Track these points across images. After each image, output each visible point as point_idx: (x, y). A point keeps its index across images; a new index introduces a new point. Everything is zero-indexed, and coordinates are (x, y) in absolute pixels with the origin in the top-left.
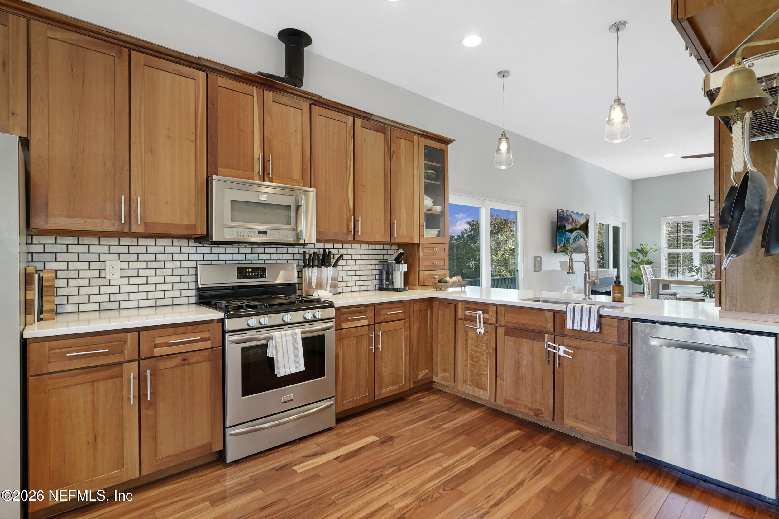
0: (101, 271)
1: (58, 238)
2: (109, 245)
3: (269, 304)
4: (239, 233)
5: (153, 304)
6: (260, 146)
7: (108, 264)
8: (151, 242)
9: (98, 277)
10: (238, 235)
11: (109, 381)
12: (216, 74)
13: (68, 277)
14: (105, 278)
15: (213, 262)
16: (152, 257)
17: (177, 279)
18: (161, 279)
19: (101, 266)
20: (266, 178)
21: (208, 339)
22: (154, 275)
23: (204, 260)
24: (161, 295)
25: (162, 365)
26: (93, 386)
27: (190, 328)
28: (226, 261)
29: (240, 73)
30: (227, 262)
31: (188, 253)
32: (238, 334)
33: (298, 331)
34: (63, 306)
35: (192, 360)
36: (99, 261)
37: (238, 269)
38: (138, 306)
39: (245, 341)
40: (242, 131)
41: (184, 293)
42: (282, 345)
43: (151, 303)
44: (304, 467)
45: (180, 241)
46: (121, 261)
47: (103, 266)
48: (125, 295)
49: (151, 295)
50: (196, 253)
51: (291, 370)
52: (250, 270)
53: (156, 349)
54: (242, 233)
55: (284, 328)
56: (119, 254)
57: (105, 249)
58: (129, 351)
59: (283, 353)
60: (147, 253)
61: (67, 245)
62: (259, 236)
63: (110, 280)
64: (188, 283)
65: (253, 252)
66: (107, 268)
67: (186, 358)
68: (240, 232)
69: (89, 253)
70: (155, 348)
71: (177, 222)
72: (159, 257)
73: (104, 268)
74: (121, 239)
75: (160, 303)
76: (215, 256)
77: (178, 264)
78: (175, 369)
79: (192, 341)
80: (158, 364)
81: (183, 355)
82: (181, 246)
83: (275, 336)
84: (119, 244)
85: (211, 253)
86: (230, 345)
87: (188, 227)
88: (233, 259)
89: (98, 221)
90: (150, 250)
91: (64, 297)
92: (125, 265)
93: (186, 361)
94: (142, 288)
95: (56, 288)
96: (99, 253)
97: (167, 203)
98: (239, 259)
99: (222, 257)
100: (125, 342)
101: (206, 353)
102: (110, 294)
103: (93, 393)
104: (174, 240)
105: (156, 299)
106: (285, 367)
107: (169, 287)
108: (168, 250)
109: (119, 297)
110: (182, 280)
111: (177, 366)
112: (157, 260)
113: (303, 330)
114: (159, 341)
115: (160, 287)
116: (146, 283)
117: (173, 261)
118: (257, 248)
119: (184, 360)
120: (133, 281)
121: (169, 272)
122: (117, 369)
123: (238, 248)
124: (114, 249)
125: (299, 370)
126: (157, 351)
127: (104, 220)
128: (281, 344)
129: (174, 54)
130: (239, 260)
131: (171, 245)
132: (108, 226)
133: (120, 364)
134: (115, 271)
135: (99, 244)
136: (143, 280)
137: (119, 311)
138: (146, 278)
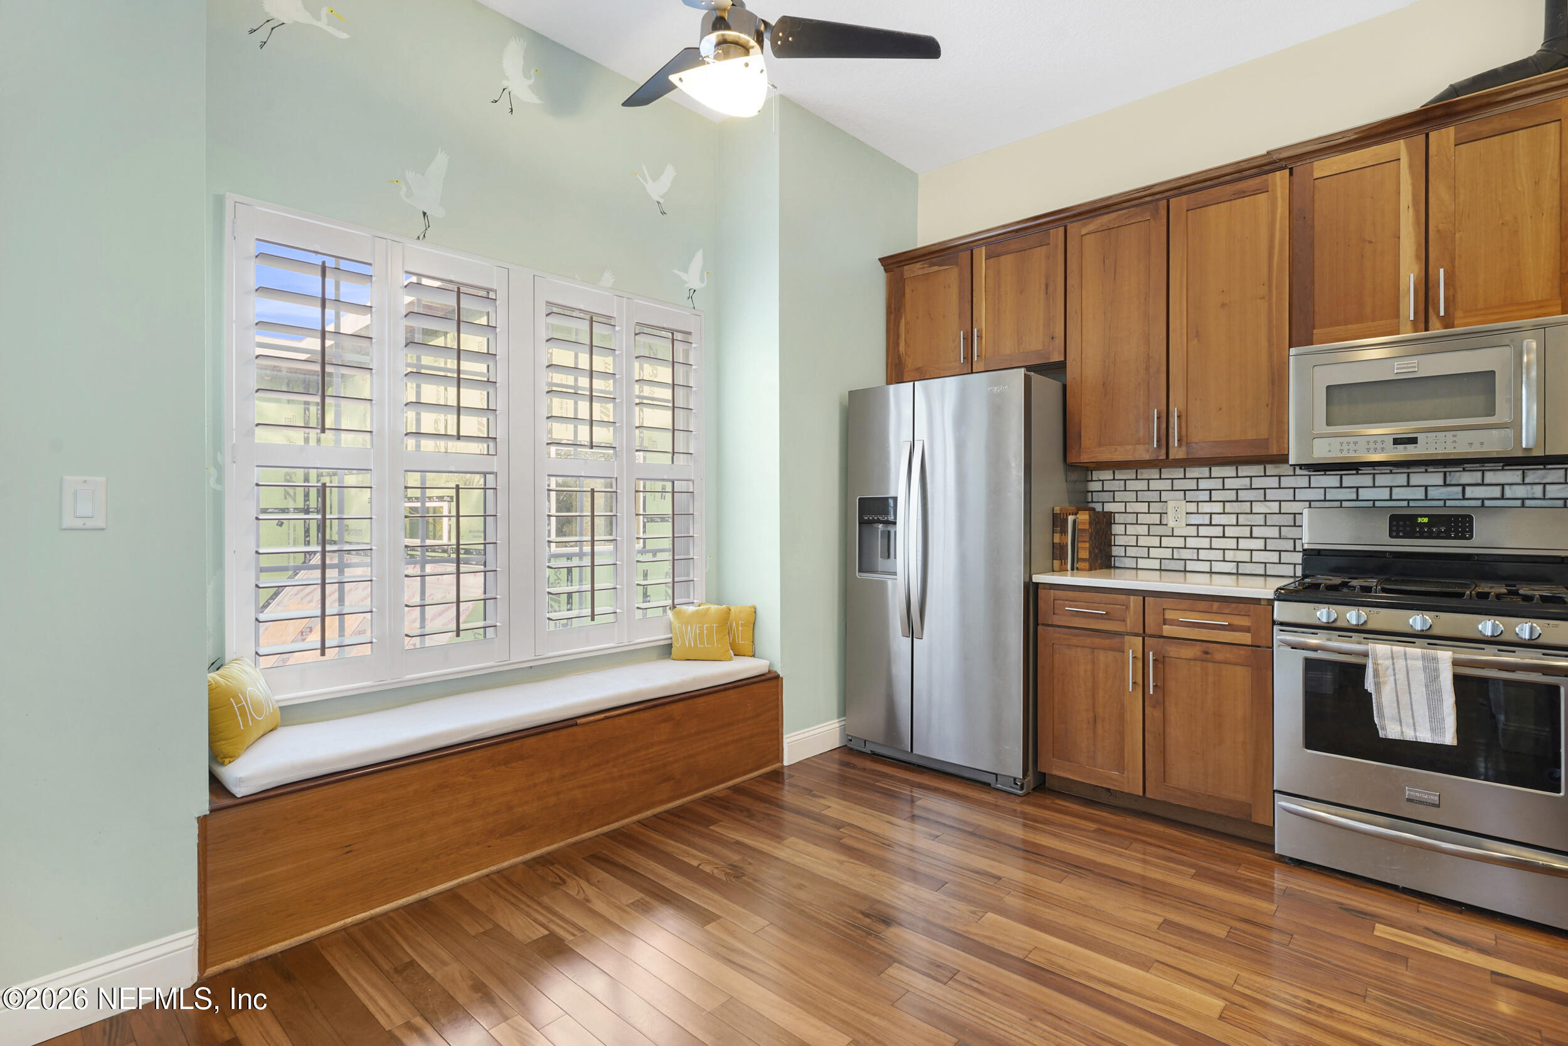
0: (1162, 515)
1: (1116, 472)
2: (1173, 479)
3: (1382, 588)
4: (1345, 447)
5: (1233, 569)
6: (1418, 257)
7: (1171, 504)
8: (1229, 471)
9: (1159, 523)
10: (1341, 451)
11: (1110, 653)
12: (1308, 161)
13: (1126, 522)
14: (1166, 525)
15: (1345, 504)
16: (1232, 495)
17: (1274, 532)
18: (1246, 531)
19: (1163, 508)
20: (1433, 320)
21: (1247, 630)
22: (1235, 523)
23: (1325, 500)
24: (1245, 556)
25: (1173, 651)
26: (1093, 653)
27: (1216, 605)
28: (1376, 502)
29: (1356, 133)
30: (1377, 504)
31: (1295, 488)
32: (1296, 632)
33: (1445, 656)
34: (1120, 558)
35: (1219, 656)
36: (1160, 501)
37: (1393, 518)
38: (1211, 570)
39: (1315, 649)
40: (1370, 242)
41: (1285, 557)
42: (1395, 675)
43: (1230, 567)
44: (1397, 936)
45: (1279, 467)
46: (1187, 502)
47: (1164, 508)
48: (1193, 552)
49: (1230, 555)
50: (1310, 487)
51: (1418, 734)
52: (1426, 520)
53: (1167, 626)
54: (1352, 445)
55: (1414, 643)
56: (1185, 491)
57: (1166, 485)
58: (1132, 620)
59: (1397, 692)
60: (1224, 489)
61: (1125, 480)
62: (1397, 448)
63: (1173, 528)
64: (1292, 541)
65: (1448, 482)
66: (1170, 512)
67: (1210, 651)
68: (1348, 443)
69: (1149, 490)
70: (1164, 624)
71: (1237, 437)
72: (1243, 495)
73: (1166, 512)
74: (1187, 469)
75: (1243, 569)
76: (1351, 492)
77: (1274, 507)
78: (1192, 663)
79: (1221, 627)
80: (1168, 648)
81: (1205, 644)
82: (1280, 476)
83: (1375, 651)
84: (1185, 476)
85: (1341, 487)
86: (1282, 648)
87: (1252, 443)
88: (1394, 497)
89: (1129, 447)
90: (1229, 483)
91: (1121, 547)
92: (1192, 507)
93: (1209, 656)
94: (1216, 543)
95: (1114, 535)
96: (1160, 491)
97: (1221, 409)
98: (1410, 498)
99: (1364, 494)
100: (1128, 608)
101: (1243, 652)
102: (1173, 548)
103: (1093, 662)
104: (1268, 466)
105: (1238, 562)
106: (1401, 722)
107: (1259, 544)
108: (1258, 483)
109: (1185, 554)
110: (1282, 534)
111: (1195, 659)
112: (1239, 499)
113: (1458, 656)
114: (1170, 615)
115: (1243, 544)
116: (1222, 535)
117: (1266, 501)
118: (1458, 474)
119: (1206, 653)
120: (1203, 531)
121: (1260, 520)
122: (1117, 640)
123: (1372, 476)
124: (1178, 484)
125: (1438, 740)
126: (1167, 630)
127: (1137, 446)
128: (1390, 671)
129: (1228, 170)
130: (1409, 500)
131: (1263, 474)
132: (1142, 453)
133: (1121, 634)
134: (1179, 516)
135: (1160, 479)
136: (1218, 531)
137: (1185, 574)
138: (1222, 527)
